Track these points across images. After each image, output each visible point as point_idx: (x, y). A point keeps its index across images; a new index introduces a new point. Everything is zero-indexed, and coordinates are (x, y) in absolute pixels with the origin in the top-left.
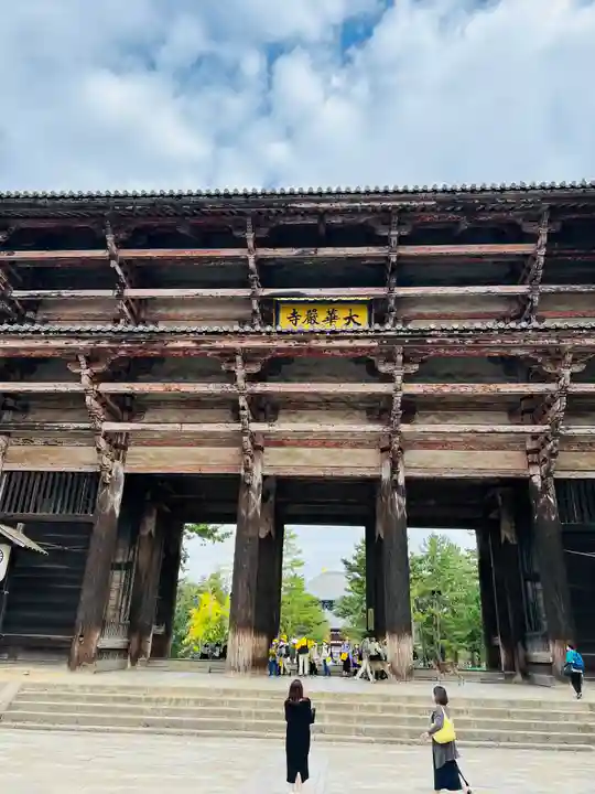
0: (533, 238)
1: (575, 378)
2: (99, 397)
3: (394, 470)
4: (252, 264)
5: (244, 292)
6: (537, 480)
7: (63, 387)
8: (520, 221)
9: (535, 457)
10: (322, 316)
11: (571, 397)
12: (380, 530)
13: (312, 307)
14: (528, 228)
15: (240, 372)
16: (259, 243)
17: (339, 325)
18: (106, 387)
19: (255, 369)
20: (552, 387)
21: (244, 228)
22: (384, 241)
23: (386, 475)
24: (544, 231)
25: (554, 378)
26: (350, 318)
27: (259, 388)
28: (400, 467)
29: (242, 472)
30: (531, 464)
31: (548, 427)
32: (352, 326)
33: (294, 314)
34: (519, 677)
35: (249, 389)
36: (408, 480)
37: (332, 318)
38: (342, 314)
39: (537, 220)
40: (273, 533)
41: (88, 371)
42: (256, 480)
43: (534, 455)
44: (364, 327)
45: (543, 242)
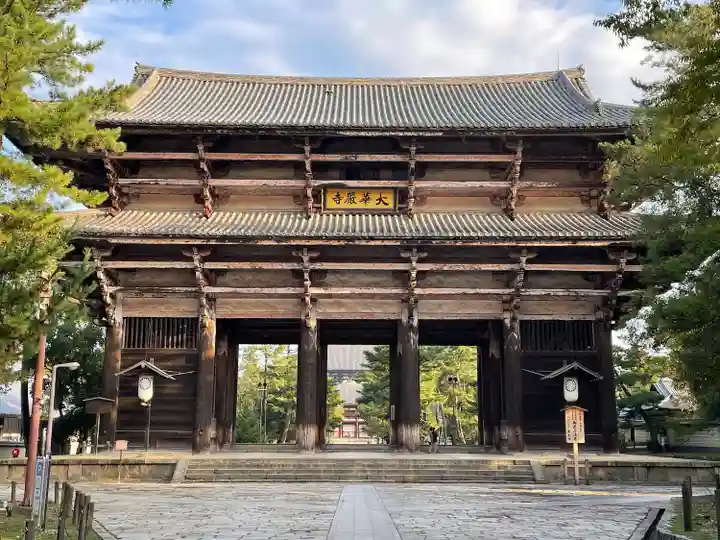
0: (514, 152)
1: (529, 261)
3: (411, 316)
4: (308, 166)
5: (300, 183)
6: (507, 321)
7: (178, 265)
8: (504, 139)
9: (507, 306)
10: (359, 197)
11: (527, 273)
12: (400, 349)
13: (352, 191)
14: (510, 145)
15: (306, 259)
16: (313, 151)
17: (372, 204)
18: (209, 265)
19: (315, 254)
20: (515, 267)
21: (303, 143)
22: (405, 152)
23: (405, 319)
24: (520, 150)
25: (517, 261)
26: (380, 199)
27: (318, 266)
28: (415, 313)
29: (303, 318)
30: (505, 310)
31: (513, 290)
32: (382, 206)
33: (338, 196)
34: (495, 450)
35: (311, 267)
36: (420, 322)
37: (366, 200)
38: (375, 196)
39: (515, 143)
41: (198, 257)
42: (313, 324)
43: (507, 303)
44: (391, 206)
45: (519, 155)
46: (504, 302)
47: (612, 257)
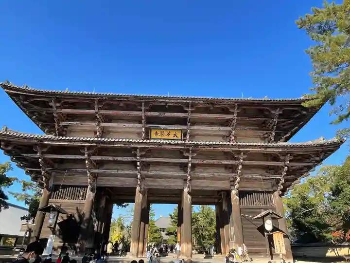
0: (233, 113)
1: (244, 160)
2: (90, 161)
4: (143, 117)
5: (140, 126)
7: (78, 157)
8: (229, 108)
10: (166, 133)
11: (243, 165)
13: (162, 131)
14: (231, 110)
15: (138, 154)
16: (146, 110)
17: (171, 137)
18: (93, 158)
19: (143, 153)
20: (237, 161)
21: (141, 105)
22: (186, 112)
24: (236, 112)
25: (238, 159)
26: (175, 135)
27: (144, 159)
30: (231, 185)
32: (175, 138)
35: (141, 160)
37: (169, 134)
38: (172, 133)
39: (234, 107)
40: (146, 207)
41: (87, 152)
44: (180, 138)
45: (236, 115)
46: (231, 182)
47: (282, 158)
